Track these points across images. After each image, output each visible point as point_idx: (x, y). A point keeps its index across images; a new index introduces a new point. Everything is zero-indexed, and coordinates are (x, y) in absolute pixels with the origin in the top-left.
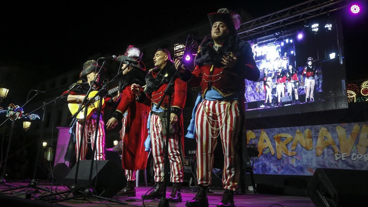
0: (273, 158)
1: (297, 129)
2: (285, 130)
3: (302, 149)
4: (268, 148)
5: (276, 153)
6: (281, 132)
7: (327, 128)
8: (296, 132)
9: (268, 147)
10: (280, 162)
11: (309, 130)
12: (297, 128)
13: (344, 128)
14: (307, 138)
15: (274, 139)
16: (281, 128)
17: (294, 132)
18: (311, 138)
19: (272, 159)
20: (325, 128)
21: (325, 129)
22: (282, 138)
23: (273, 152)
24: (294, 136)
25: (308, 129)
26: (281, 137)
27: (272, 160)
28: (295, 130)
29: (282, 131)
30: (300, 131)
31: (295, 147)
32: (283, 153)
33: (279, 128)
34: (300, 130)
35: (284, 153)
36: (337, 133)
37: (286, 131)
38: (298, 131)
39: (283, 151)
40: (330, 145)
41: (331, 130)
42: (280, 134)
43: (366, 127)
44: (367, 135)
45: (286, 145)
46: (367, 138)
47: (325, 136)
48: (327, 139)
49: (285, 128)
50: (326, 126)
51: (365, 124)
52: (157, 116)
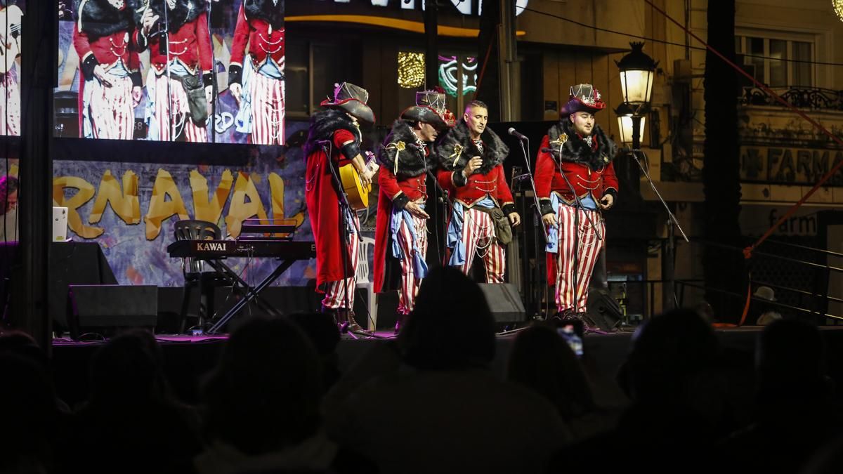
1: (105, 169)
2: (76, 169)
3: (116, 222)
6: (65, 171)
7: (171, 171)
8: (102, 174)
11: (134, 174)
12: (105, 164)
13: (205, 176)
14: (128, 194)
16: (65, 161)
17: (99, 175)
18: (136, 195)
20: (167, 172)
21: (167, 174)
22: (67, 190)
24: (96, 185)
25: (131, 171)
28: (102, 171)
29: (69, 171)
30: (112, 174)
31: (100, 215)
32: (69, 231)
33: (61, 162)
34: (111, 170)
35: (72, 231)
36: (191, 188)
37: (78, 171)
38: (108, 173)
39: (69, 224)
40: (177, 214)
41: (179, 178)
42: (64, 178)
43: (244, 178)
44: (246, 195)
45: (76, 209)
46: (245, 203)
47: (166, 193)
48: (171, 200)
49: (76, 162)
50: (168, 167)
51: (242, 171)
52: (484, 213)
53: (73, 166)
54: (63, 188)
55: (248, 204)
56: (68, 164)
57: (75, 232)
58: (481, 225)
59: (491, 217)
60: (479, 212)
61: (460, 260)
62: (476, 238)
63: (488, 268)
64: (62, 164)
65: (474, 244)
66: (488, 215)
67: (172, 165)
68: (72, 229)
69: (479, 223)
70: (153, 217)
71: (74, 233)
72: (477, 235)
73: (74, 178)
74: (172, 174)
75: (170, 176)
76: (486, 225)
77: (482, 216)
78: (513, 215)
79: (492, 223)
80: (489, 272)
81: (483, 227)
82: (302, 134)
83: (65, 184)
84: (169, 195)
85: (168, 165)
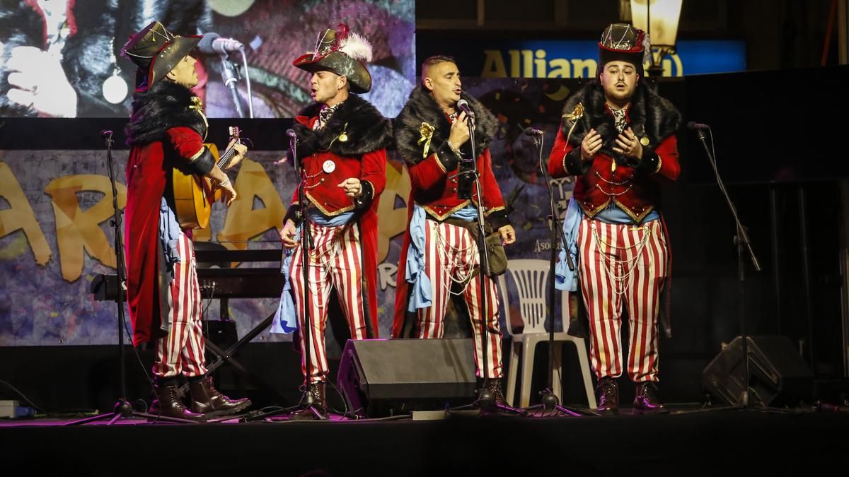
0: (42, 279)
2: (100, 163)
4: (21, 234)
5: (59, 256)
6: (80, 167)
7: (264, 163)
9: (21, 230)
10: (76, 294)
15: (51, 197)
16: (81, 152)
19: (38, 281)
20: (258, 165)
21: (258, 167)
22: (83, 195)
23: (43, 251)
26: (78, 191)
27: (37, 286)
29: (86, 166)
32: (87, 258)
33: (72, 152)
35: (93, 258)
37: (103, 165)
39: (88, 248)
40: (275, 228)
41: (280, 171)
42: (78, 177)
43: (394, 170)
44: (397, 196)
45: (99, 224)
46: (394, 209)
47: (256, 196)
48: (265, 207)
49: (99, 151)
50: (260, 156)
51: (390, 158)
52: (461, 229)
53: (93, 158)
54: (76, 193)
55: (400, 209)
56: (84, 156)
57: (98, 260)
58: (457, 246)
59: (471, 233)
60: (452, 228)
61: (425, 300)
62: (450, 266)
63: (472, 314)
64: (74, 156)
65: (448, 275)
66: (467, 231)
67: (265, 153)
68: (92, 254)
69: (453, 243)
70: (231, 234)
71: (95, 262)
72: (450, 261)
73: (97, 176)
74: (266, 167)
75: (262, 169)
76: (464, 246)
77: (457, 233)
78: (506, 230)
79: (474, 242)
80: (473, 320)
81: (460, 249)
82: (498, 96)
83: (81, 187)
84: (260, 199)
85: (259, 152)
